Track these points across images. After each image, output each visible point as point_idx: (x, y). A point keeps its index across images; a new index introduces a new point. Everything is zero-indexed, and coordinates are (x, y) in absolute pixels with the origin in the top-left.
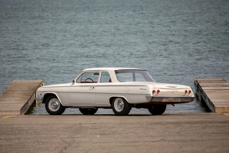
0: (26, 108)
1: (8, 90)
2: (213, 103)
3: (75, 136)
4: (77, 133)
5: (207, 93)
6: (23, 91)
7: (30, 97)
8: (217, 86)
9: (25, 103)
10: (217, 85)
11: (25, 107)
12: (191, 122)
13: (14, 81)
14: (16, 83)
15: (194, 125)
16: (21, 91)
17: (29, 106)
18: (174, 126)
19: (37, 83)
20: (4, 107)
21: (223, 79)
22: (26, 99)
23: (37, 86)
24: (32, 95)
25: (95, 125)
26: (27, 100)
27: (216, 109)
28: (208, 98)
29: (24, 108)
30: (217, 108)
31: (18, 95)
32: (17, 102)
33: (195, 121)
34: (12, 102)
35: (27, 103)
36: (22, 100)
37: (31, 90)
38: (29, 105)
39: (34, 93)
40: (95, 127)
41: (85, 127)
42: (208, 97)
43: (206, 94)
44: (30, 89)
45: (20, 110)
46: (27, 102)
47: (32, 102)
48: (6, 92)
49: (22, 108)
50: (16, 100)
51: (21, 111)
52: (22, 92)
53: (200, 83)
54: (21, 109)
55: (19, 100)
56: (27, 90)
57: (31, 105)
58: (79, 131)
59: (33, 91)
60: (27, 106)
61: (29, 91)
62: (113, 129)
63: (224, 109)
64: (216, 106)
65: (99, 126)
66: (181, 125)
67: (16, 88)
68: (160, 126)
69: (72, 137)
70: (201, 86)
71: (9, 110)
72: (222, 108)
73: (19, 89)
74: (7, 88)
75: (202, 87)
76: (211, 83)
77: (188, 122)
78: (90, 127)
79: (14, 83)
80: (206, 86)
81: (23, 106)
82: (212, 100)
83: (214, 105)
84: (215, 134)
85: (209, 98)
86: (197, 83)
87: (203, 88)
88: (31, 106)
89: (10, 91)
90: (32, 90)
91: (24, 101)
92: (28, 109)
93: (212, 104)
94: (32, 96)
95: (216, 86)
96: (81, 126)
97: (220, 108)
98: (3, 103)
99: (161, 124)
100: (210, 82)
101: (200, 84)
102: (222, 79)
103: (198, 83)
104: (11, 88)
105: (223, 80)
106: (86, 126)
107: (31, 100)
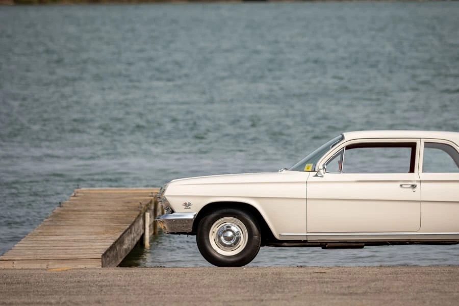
0: (117, 254)
1: (66, 209)
3: (263, 297)
4: (271, 292)
6: (108, 211)
7: (128, 227)
9: (114, 241)
11: (115, 251)
13: (83, 189)
14: (90, 193)
16: (104, 211)
17: (126, 250)
19: (149, 193)
20: (55, 249)
22: (118, 230)
23: (149, 201)
24: (135, 222)
26: (122, 233)
29: (112, 252)
31: (94, 220)
32: (93, 237)
34: (77, 238)
35: (120, 241)
36: (107, 232)
37: (131, 210)
38: (125, 247)
39: (139, 216)
40: (323, 279)
41: (294, 280)
44: (128, 206)
45: (100, 256)
46: (121, 237)
47: (134, 240)
48: (60, 214)
49: (105, 253)
50: (89, 234)
51: (104, 260)
52: (105, 213)
54: (104, 255)
55: (97, 234)
56: (119, 208)
57: (131, 247)
58: (276, 288)
59: (138, 213)
60: (120, 250)
61: (127, 213)
62: (377, 283)
65: (335, 279)
67: (88, 205)
69: (257, 298)
71: (69, 256)
73: (99, 208)
74: (64, 205)
78: (308, 280)
79: (83, 193)
81: (108, 247)
88: (132, 251)
89: (70, 212)
90: (135, 210)
91: (112, 235)
92: (124, 257)
94: (133, 224)
96: (279, 278)
98: (53, 239)
104: (76, 205)
106: (297, 277)
107: (132, 236)
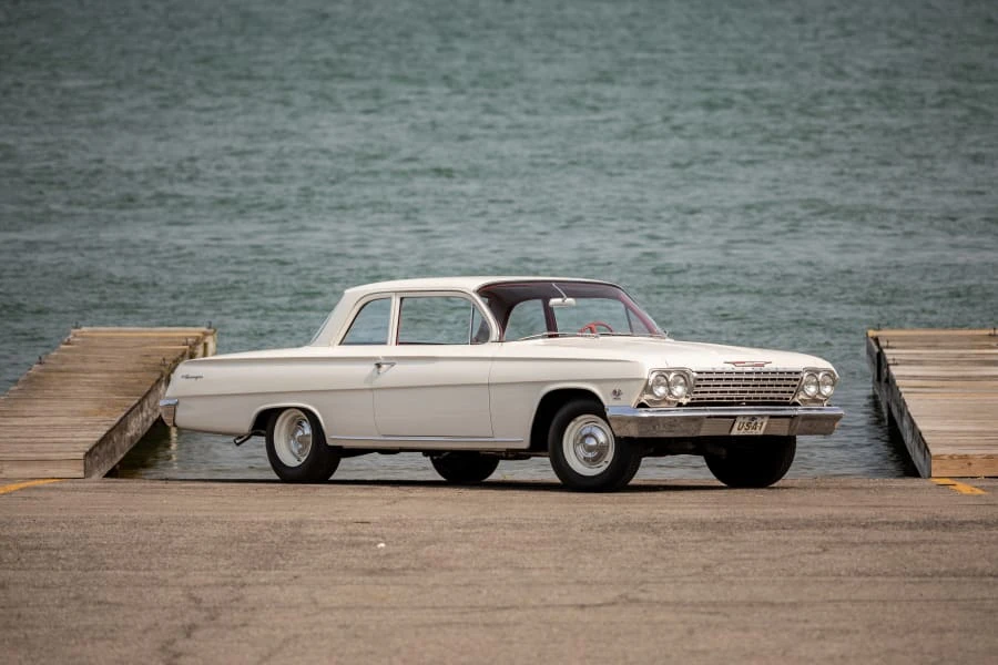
0: (114, 448)
1: (49, 367)
2: (926, 439)
3: (249, 579)
4: (267, 567)
5: (906, 392)
6: (111, 372)
7: (136, 401)
8: (959, 361)
9: (108, 428)
10: (962, 356)
11: (111, 443)
12: (780, 521)
13: (84, 329)
14: (92, 337)
15: (789, 535)
16: (107, 371)
17: (132, 439)
18: (698, 538)
19: (182, 337)
20: (15, 443)
21: (992, 332)
22: (120, 408)
23: (180, 354)
24: (149, 392)
25: (360, 528)
26: (123, 414)
27: (934, 465)
28: (909, 414)
29: (104, 447)
30: (939, 457)
31: (88, 389)
32: (79, 420)
33: (798, 519)
34: (54, 421)
35: (121, 426)
36: (101, 411)
37: (148, 370)
38: (129, 434)
39: (158, 381)
40: (358, 538)
41: (314, 539)
42: (909, 409)
43: (903, 395)
44: (145, 364)
45: (81, 455)
46: (121, 420)
47: (147, 420)
48: (37, 377)
49: (91, 450)
50: (74, 414)
51: (88, 462)
52: (106, 375)
53: (888, 347)
54: (89, 454)
55: (86, 414)
56: (130, 367)
57: (141, 433)
58: (278, 557)
59: (157, 376)
60: (119, 441)
61: (140, 375)
63: (970, 464)
64: (934, 451)
66: (731, 534)
67: (84, 360)
68: (640, 537)
70: (891, 362)
71: (33, 456)
72: (961, 457)
73: (98, 366)
74: (47, 361)
75: (891, 367)
76: (936, 347)
77: (766, 523)
78: (335, 539)
79: (83, 337)
80: (909, 363)
81: (97, 439)
82: (921, 426)
83: (929, 446)
84: (862, 579)
85: (912, 414)
86: (877, 350)
87: (895, 371)
88: (142, 439)
89: (53, 375)
90: (154, 371)
91: (108, 418)
92: (127, 450)
93: (923, 440)
94: (146, 396)
95: (957, 363)
96: (295, 535)
97: (951, 457)
98: (16, 423)
99: (646, 529)
100: (930, 344)
101: (885, 351)
102: (987, 332)
103: (881, 349)
104: (65, 360)
105: (990, 335)
106: (322, 532)
107: (145, 415)
